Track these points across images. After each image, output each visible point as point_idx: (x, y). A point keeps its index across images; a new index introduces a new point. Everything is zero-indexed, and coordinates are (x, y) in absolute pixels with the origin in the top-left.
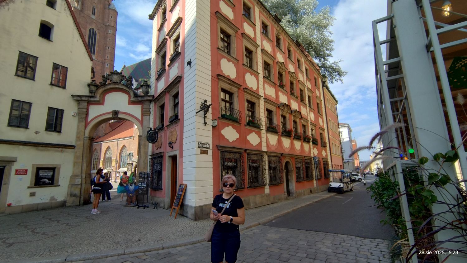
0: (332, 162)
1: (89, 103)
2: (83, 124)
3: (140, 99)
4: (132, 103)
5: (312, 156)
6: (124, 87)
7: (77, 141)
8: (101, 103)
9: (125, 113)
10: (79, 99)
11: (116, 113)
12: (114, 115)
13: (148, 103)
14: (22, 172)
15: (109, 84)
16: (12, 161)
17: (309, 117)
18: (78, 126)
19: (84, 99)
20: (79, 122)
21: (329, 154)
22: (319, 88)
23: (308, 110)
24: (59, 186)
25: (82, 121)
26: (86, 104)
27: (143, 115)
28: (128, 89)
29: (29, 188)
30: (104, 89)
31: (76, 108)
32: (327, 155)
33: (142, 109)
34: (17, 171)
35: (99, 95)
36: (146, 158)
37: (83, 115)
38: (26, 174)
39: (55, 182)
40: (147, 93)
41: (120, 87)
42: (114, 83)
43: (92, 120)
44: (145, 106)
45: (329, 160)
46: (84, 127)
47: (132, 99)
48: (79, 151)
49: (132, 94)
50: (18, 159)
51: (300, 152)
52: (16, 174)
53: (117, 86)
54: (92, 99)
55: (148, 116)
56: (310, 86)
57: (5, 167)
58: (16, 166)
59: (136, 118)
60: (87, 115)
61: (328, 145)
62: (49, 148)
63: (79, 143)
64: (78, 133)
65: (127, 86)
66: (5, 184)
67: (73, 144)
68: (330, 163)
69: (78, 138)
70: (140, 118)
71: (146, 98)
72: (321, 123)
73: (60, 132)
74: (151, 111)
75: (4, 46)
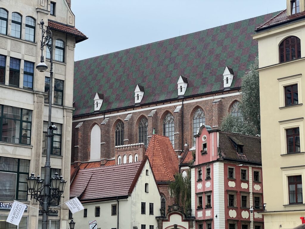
3: (188, 219)
4: (183, 221)
8: (168, 220)
9: (180, 226)
10: (159, 219)
11: (176, 226)
13: (192, 221)
15: (172, 211)
19: (161, 219)
26: (161, 221)
27: (189, 227)
31: (157, 224)
35: (167, 216)
40: (190, 214)
41: (177, 212)
44: (190, 223)
49: (184, 216)
54: (164, 219)
55: (192, 228)
59: (186, 228)
60: (162, 227)
71: (191, 219)
74: (193, 225)
75: (138, 202)
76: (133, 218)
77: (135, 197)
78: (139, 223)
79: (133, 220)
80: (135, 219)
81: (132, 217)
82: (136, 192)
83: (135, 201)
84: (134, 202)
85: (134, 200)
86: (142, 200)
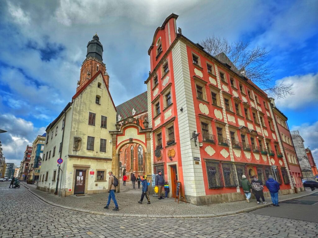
0: (289, 170)
1: (117, 135)
2: (115, 147)
3: (144, 131)
4: (140, 133)
5: (270, 164)
6: (135, 125)
7: (113, 156)
8: (123, 135)
9: (136, 140)
10: (113, 133)
11: (131, 140)
12: (131, 141)
13: (149, 133)
14: (92, 173)
15: (127, 124)
16: (88, 167)
17: (263, 134)
18: (113, 148)
19: (115, 133)
20: (113, 146)
21: (285, 163)
22: (268, 110)
23: (262, 128)
24: (106, 181)
25: (115, 145)
26: (116, 136)
27: (146, 140)
28: (137, 126)
29: (95, 181)
30: (125, 127)
31: (111, 139)
32: (283, 164)
33: (146, 137)
34: (91, 172)
35: (122, 130)
36: (150, 166)
37: (115, 142)
38: (94, 174)
39: (104, 179)
40: (147, 127)
41: (133, 125)
42: (130, 123)
43: (119, 144)
44: (147, 135)
45: (287, 168)
46: (115, 148)
47: (140, 131)
48: (114, 161)
49: (139, 128)
50: (91, 167)
51: (260, 162)
52: (90, 174)
53: (131, 125)
54: (119, 133)
55: (149, 141)
56: (260, 110)
57: (86, 170)
58: (90, 170)
59: (143, 142)
60: (117, 141)
61: (284, 155)
62: (102, 161)
63: (113, 157)
64: (113, 152)
65: (136, 124)
66: (87, 179)
67: (111, 158)
68: (288, 171)
69: (113, 155)
70: (145, 142)
71: (148, 130)
72: (275, 138)
73: (105, 152)
74: (151, 137)
75: (84, 111)
76: (75, 127)
77: (80, 105)
78: (84, 135)
79: (74, 129)
80: (78, 128)
81: (74, 125)
82: (82, 100)
83: (80, 109)
84: (78, 110)
85: (78, 108)
86: (91, 110)
